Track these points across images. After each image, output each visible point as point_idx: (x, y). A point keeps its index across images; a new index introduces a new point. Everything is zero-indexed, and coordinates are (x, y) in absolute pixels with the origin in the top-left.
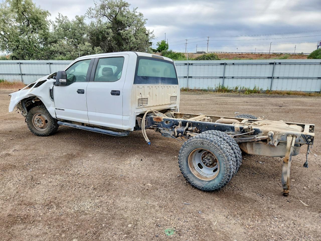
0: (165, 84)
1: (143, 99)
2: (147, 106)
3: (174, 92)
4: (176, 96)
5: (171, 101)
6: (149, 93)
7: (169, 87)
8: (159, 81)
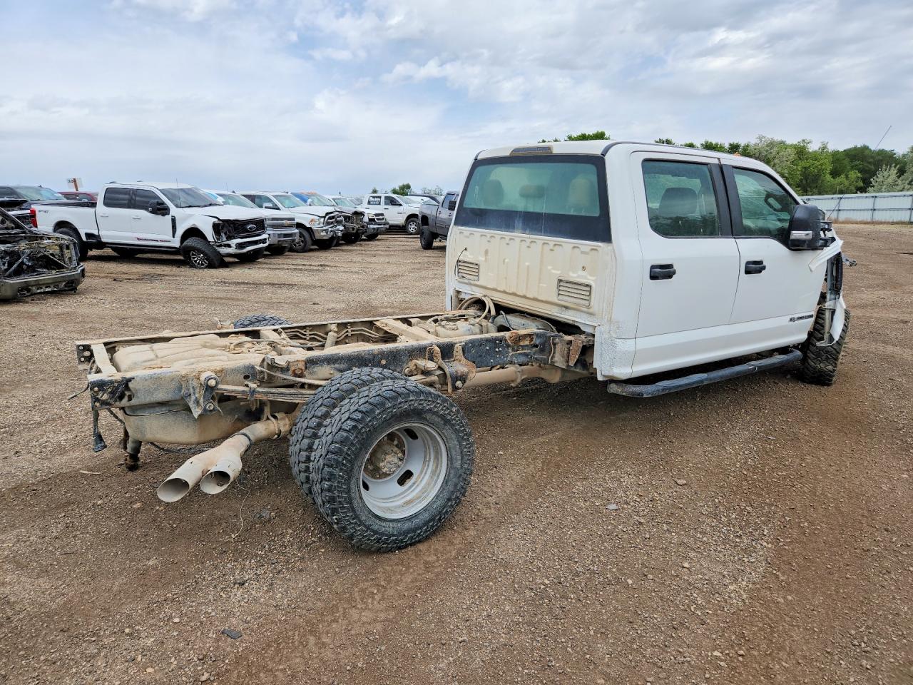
1: (464, 262)
2: (478, 283)
3: (583, 268)
4: (587, 286)
5: (560, 296)
6: (486, 252)
7: (555, 245)
8: (516, 222)
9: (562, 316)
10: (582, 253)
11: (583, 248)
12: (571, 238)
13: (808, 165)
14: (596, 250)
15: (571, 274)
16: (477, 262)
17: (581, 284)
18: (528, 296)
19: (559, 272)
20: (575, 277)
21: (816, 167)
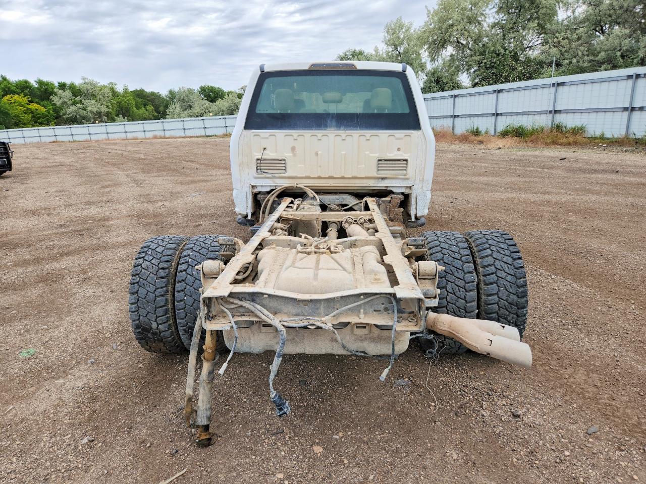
0: (349, 129)
1: (264, 160)
2: (286, 175)
3: (399, 149)
4: (404, 160)
5: (379, 172)
6: (293, 149)
7: (371, 136)
8: (329, 121)
9: (378, 185)
10: (397, 139)
11: (397, 136)
12: (386, 130)
13: (120, 100)
14: (409, 136)
15: (388, 155)
16: (283, 158)
17: (400, 160)
18: (346, 176)
19: (377, 155)
20: (393, 156)
21: (126, 102)
